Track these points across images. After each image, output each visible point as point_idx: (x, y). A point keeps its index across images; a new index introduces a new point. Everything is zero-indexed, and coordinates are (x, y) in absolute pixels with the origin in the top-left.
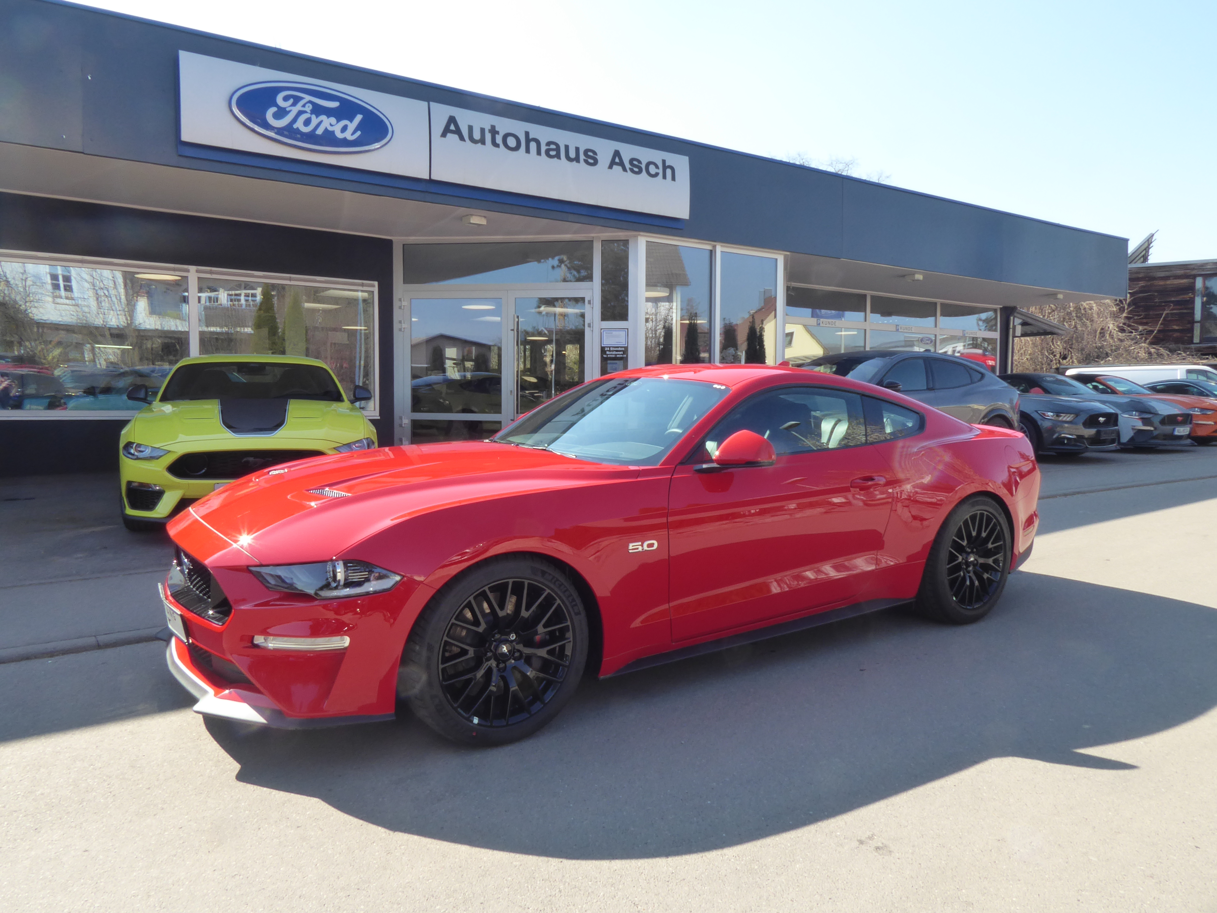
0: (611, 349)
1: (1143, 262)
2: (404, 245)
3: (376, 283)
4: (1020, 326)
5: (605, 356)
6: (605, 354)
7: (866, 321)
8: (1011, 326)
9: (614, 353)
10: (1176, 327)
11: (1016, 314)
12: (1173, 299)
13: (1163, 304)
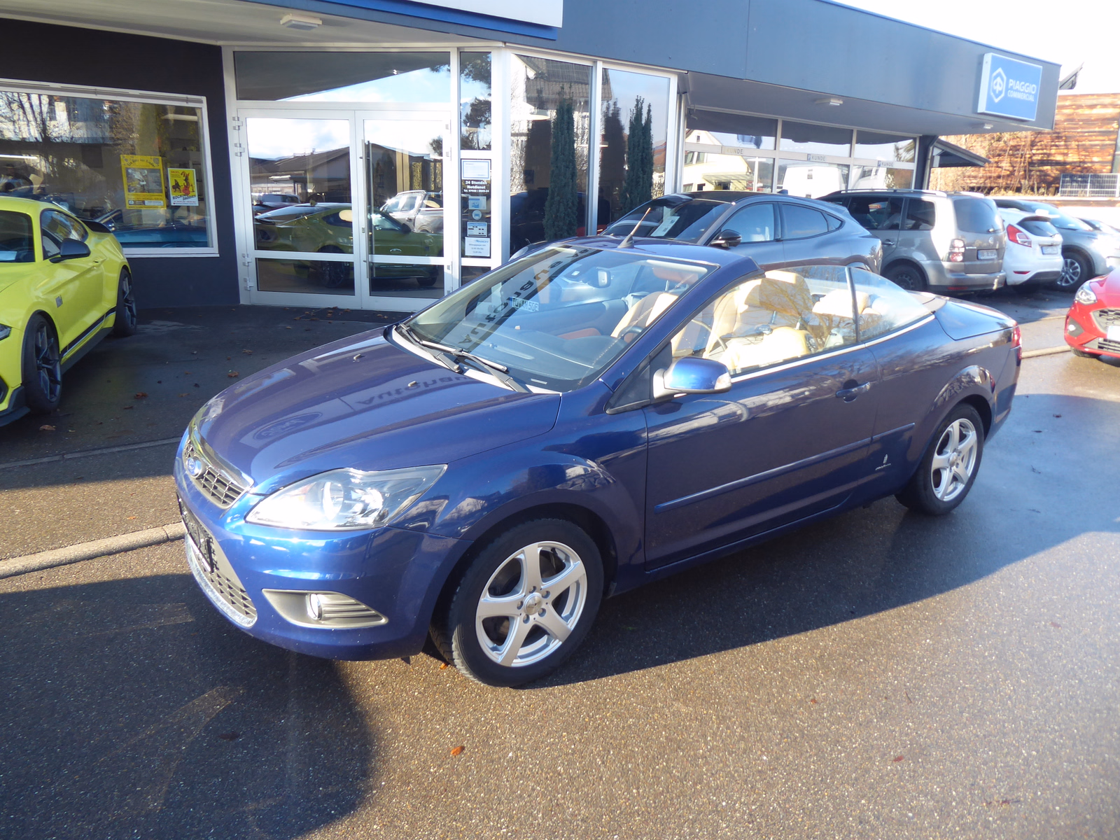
0: (473, 183)
1: (1071, 88)
2: (234, 52)
3: (204, 99)
4: (939, 157)
5: (465, 191)
6: (466, 189)
7: (775, 149)
8: (930, 157)
9: (476, 187)
10: (1095, 159)
11: (935, 144)
12: (1097, 129)
13: (1086, 134)
